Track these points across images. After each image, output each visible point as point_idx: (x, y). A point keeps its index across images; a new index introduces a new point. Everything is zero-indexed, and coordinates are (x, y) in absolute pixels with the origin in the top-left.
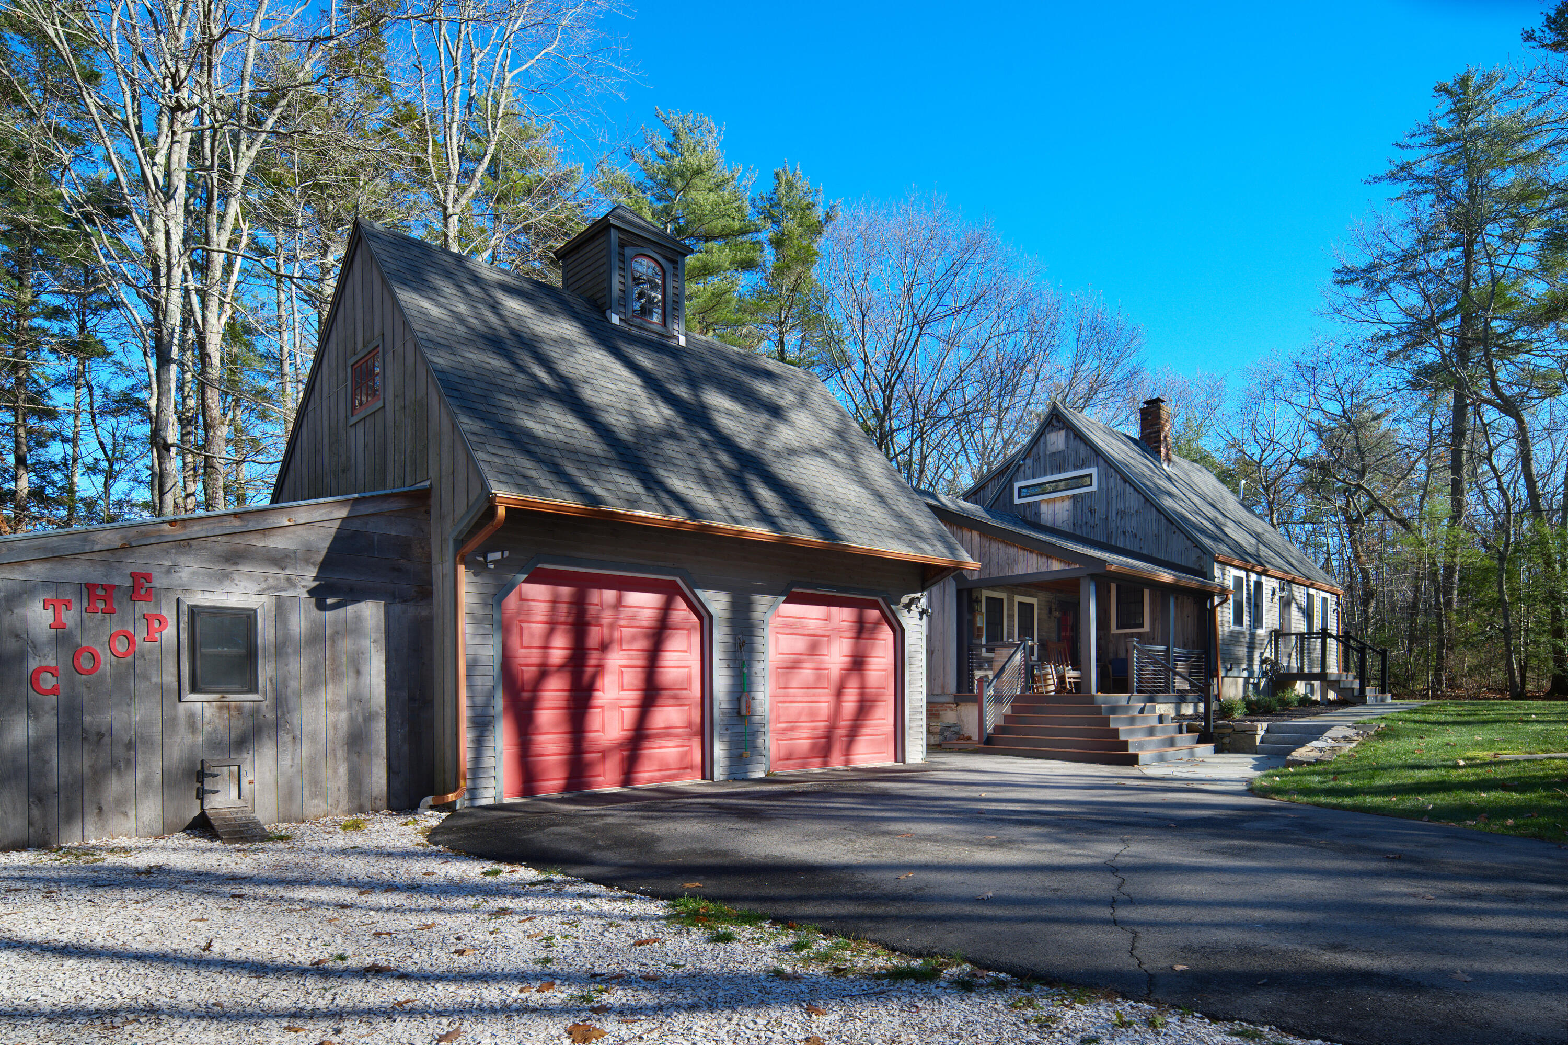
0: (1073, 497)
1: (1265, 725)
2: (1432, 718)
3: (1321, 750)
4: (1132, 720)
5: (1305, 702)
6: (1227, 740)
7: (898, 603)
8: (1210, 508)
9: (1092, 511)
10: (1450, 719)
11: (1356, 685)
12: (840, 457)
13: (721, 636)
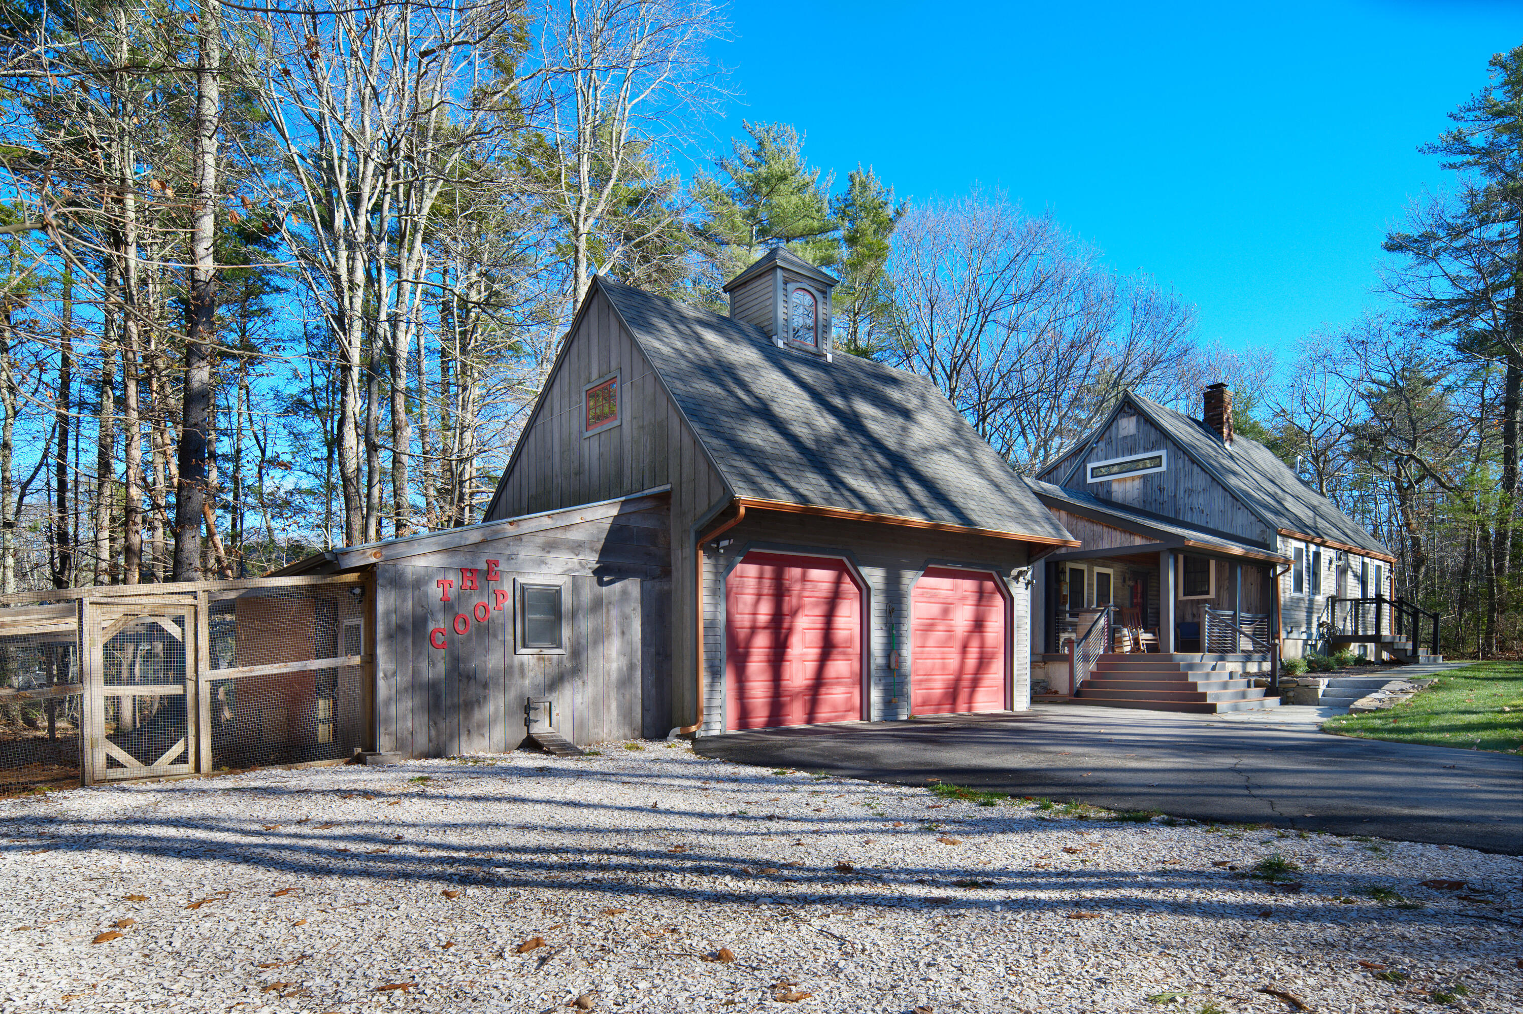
0: (1143, 476)
1: (1326, 681)
2: (1482, 675)
3: (1380, 700)
4: (1207, 676)
5: (1361, 662)
6: (1291, 694)
7: (1008, 575)
8: (1270, 484)
9: (1161, 490)
10: (1499, 675)
11: (1409, 646)
12: (961, 452)
13: (877, 604)
